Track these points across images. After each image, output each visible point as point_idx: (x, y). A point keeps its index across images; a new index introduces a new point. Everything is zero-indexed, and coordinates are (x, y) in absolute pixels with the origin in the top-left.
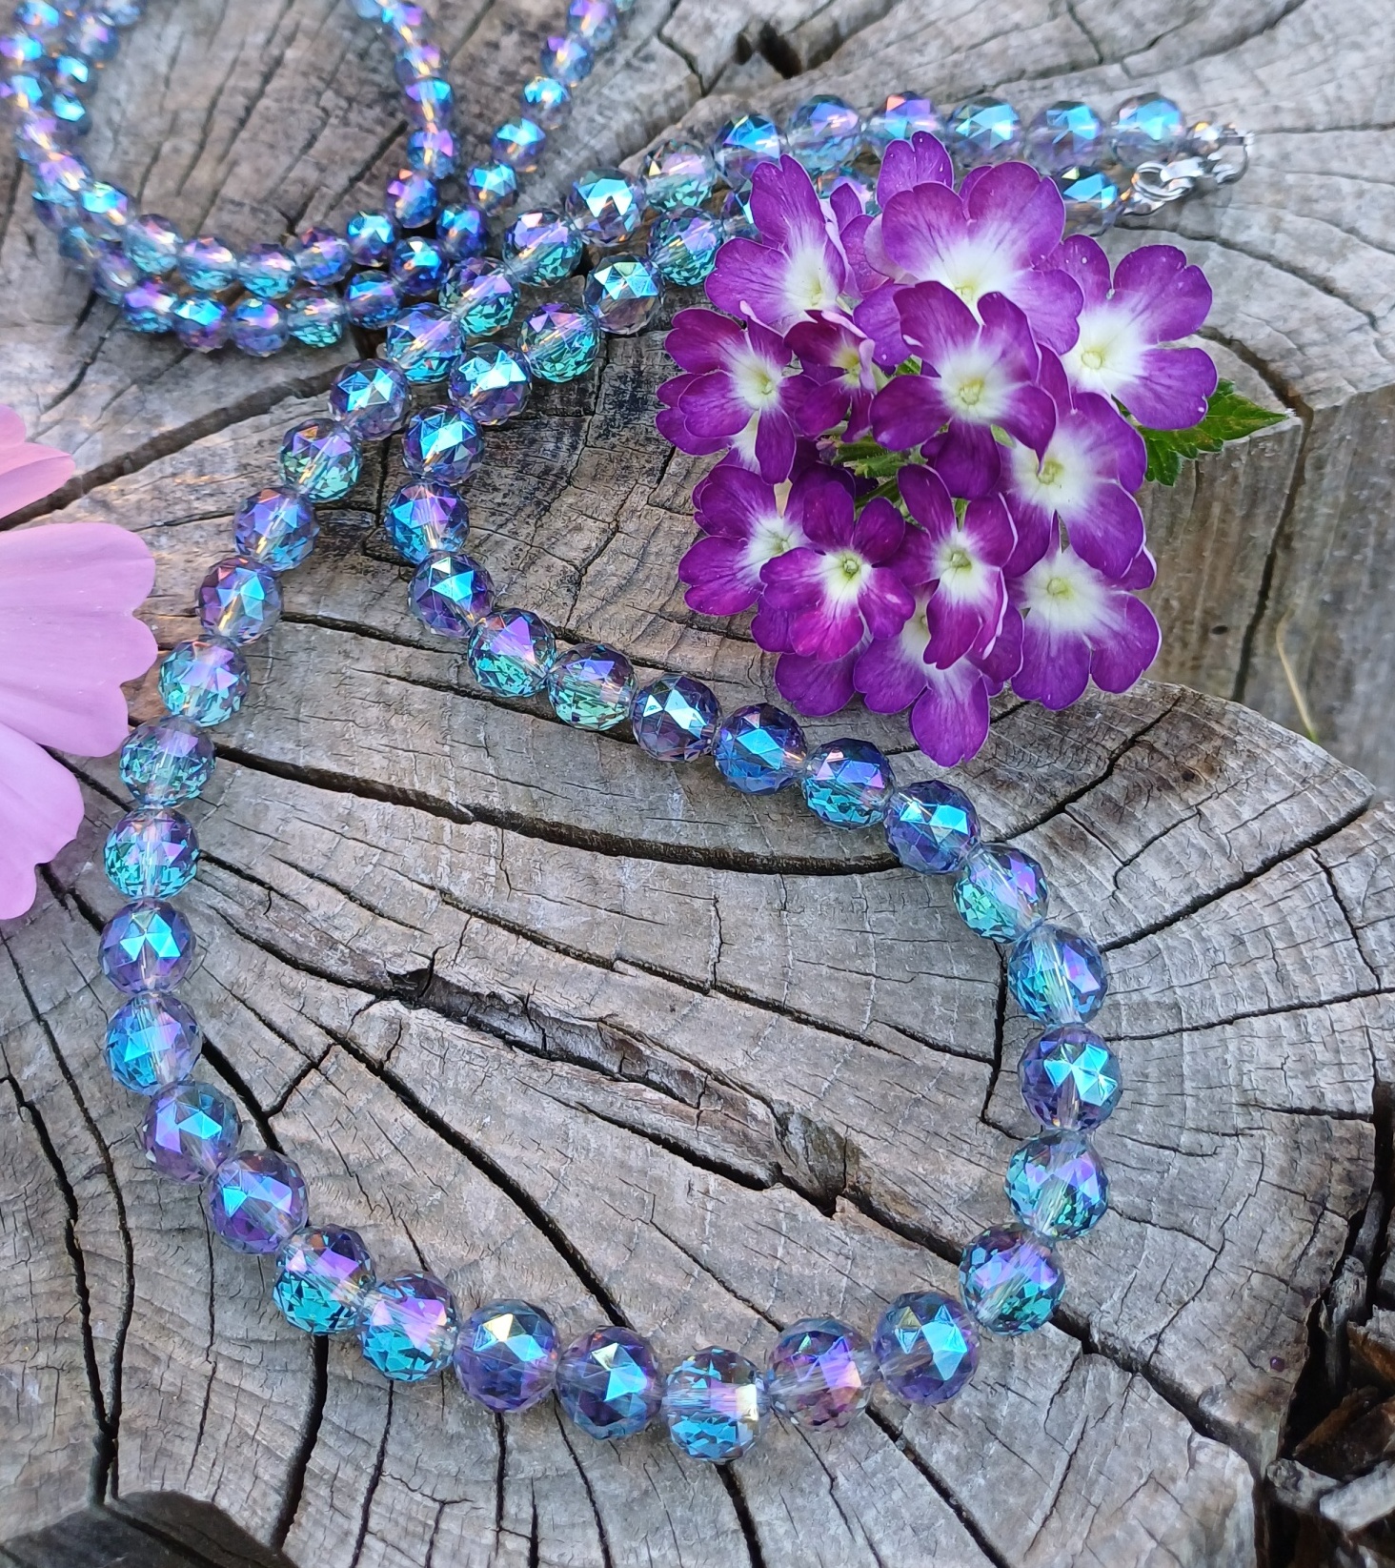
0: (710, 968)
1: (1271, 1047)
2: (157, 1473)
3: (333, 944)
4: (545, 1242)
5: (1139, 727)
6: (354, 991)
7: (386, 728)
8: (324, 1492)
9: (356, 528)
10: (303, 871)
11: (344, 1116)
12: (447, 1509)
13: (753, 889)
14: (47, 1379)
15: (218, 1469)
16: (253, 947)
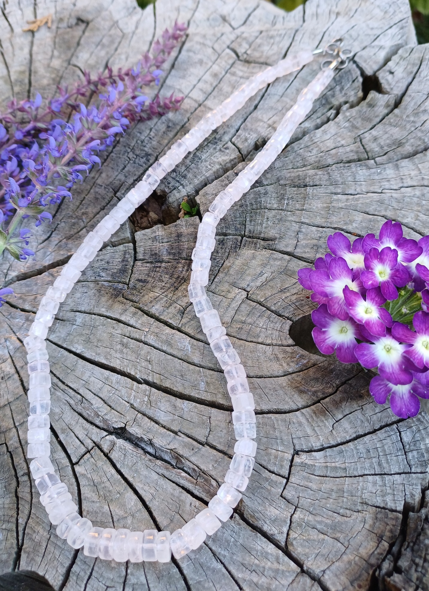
0: (206, 438)
1: (373, 486)
2: (30, 565)
3: (98, 416)
4: (146, 514)
5: (347, 378)
6: (102, 431)
7: (122, 352)
8: (75, 578)
9: (121, 289)
10: (93, 393)
11: (95, 468)
12: (108, 589)
13: (221, 415)
14: (5, 533)
15: (47, 567)
16: (77, 414)
